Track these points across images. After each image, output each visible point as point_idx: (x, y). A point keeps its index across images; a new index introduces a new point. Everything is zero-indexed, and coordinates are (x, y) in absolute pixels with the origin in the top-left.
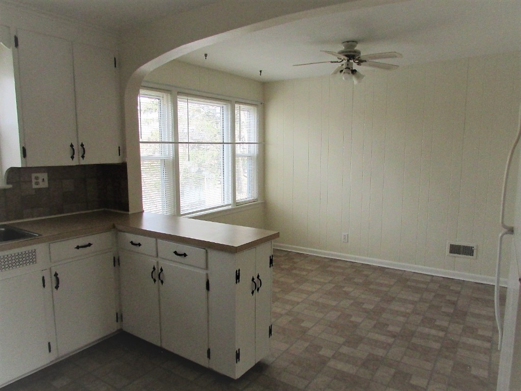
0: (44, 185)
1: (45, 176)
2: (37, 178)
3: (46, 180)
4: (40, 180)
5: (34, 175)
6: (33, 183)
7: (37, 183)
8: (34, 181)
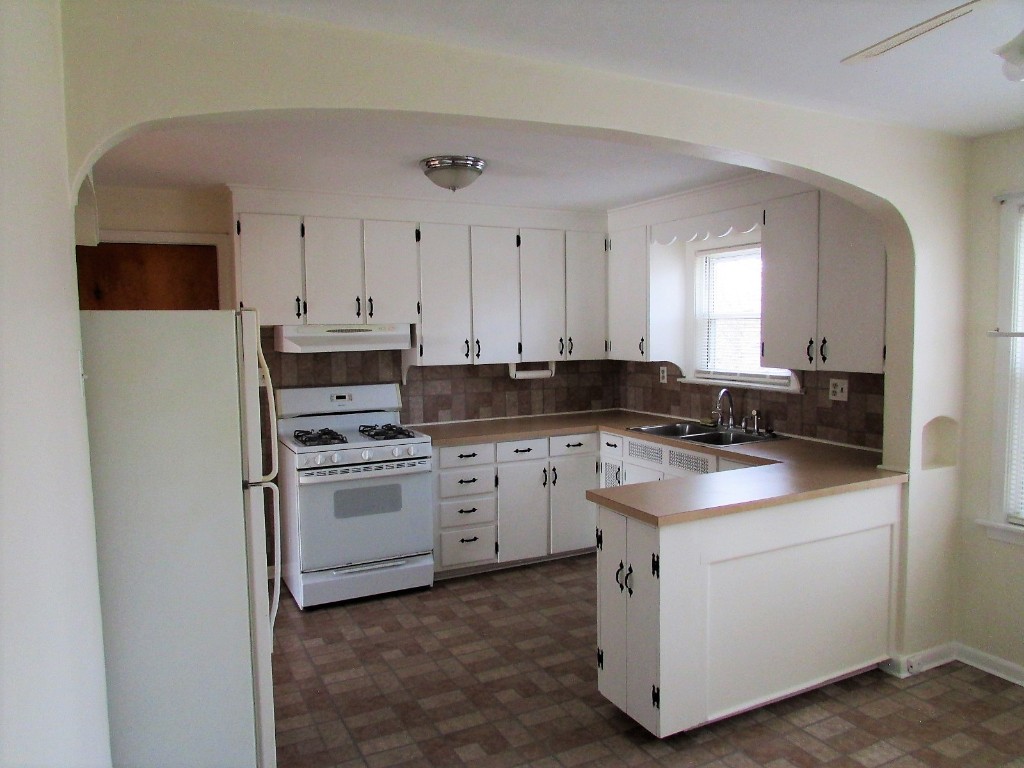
0: (843, 397)
1: (844, 384)
2: (835, 385)
3: (846, 390)
4: (838, 390)
5: (833, 381)
6: (830, 392)
7: (835, 393)
8: (831, 389)
